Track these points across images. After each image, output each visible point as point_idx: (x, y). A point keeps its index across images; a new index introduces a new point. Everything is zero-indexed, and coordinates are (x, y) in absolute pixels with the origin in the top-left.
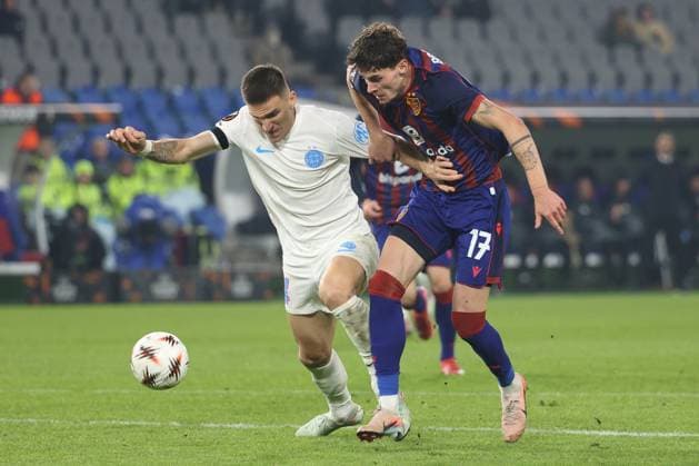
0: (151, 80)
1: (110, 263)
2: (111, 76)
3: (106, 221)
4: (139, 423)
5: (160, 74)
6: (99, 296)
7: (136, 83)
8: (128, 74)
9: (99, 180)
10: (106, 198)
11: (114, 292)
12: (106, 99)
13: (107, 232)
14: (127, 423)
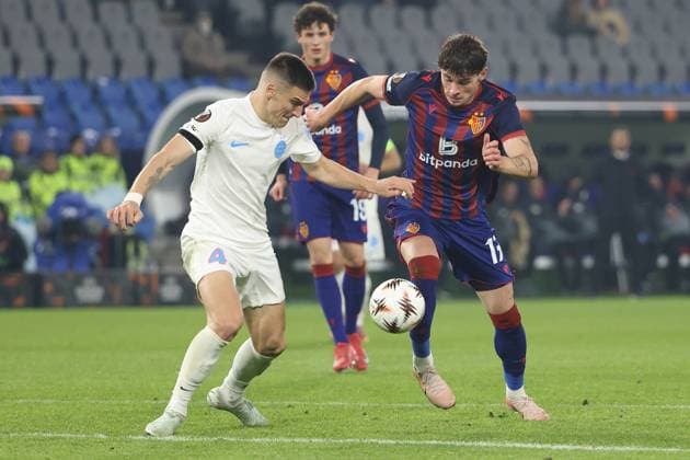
0: (75, 71)
1: (31, 265)
2: (33, 66)
3: (27, 221)
4: (63, 435)
5: (84, 64)
6: (20, 301)
7: (58, 75)
8: (50, 63)
9: (19, 176)
10: (27, 195)
11: (35, 296)
12: (27, 91)
13: (28, 232)
14: (50, 435)
